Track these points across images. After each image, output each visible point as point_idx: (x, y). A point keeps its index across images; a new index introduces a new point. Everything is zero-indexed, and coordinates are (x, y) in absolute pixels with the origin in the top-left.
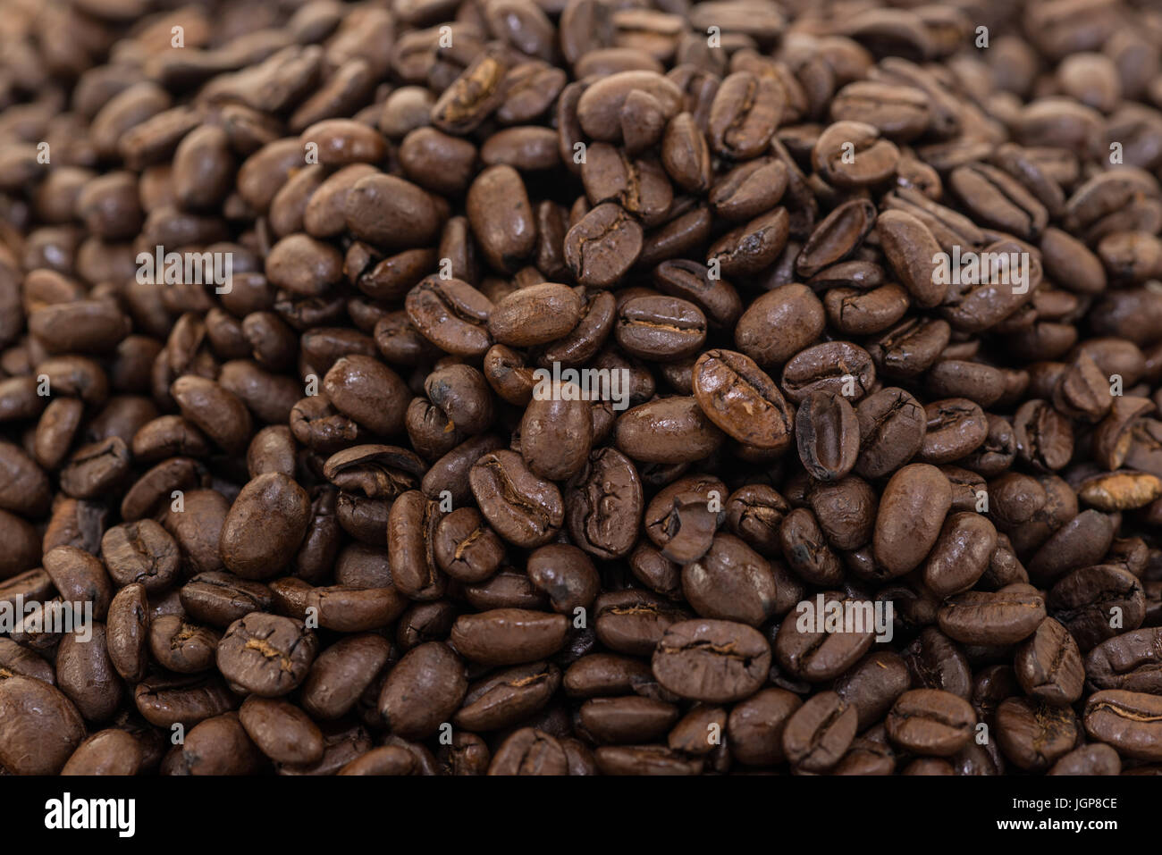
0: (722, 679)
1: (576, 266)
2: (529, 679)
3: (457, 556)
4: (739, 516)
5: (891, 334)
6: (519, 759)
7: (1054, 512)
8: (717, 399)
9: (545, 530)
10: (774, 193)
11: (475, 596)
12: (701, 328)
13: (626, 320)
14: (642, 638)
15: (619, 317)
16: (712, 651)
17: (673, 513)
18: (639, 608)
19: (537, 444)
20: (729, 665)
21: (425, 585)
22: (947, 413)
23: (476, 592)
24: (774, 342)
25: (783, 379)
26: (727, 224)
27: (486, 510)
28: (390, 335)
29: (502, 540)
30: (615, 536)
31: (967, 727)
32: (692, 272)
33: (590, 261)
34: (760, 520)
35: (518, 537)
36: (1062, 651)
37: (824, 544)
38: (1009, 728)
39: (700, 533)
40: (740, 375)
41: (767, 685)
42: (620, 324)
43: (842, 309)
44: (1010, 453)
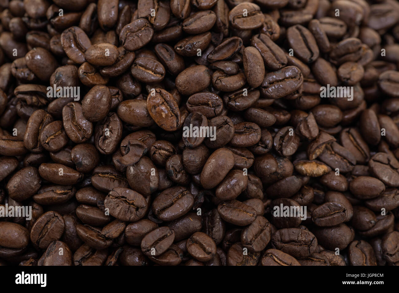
0: (126, 214)
1: (122, 41)
2: (63, 191)
3: (47, 142)
4: (152, 153)
5: (235, 93)
6: (45, 222)
7: (281, 173)
8: (153, 109)
9: (83, 138)
10: (207, 27)
11: (51, 155)
12: (162, 75)
13: (136, 64)
14: (106, 188)
15: (134, 63)
16: (126, 201)
17: (128, 146)
18: (110, 175)
19: (86, 108)
20: (130, 209)
21: (35, 147)
22: (247, 128)
23: (53, 154)
24: (187, 88)
25: (188, 101)
26: (186, 35)
27: (65, 124)
28: (55, 44)
29: (67, 137)
30: (108, 147)
31: (211, 254)
32: (168, 51)
33: (129, 40)
34: (161, 155)
35: (72, 138)
36: (262, 231)
37: (183, 169)
38: (230, 257)
39: (136, 155)
40: (166, 101)
41: (145, 217)
42: (133, 66)
43: (216, 81)
44: (267, 148)
